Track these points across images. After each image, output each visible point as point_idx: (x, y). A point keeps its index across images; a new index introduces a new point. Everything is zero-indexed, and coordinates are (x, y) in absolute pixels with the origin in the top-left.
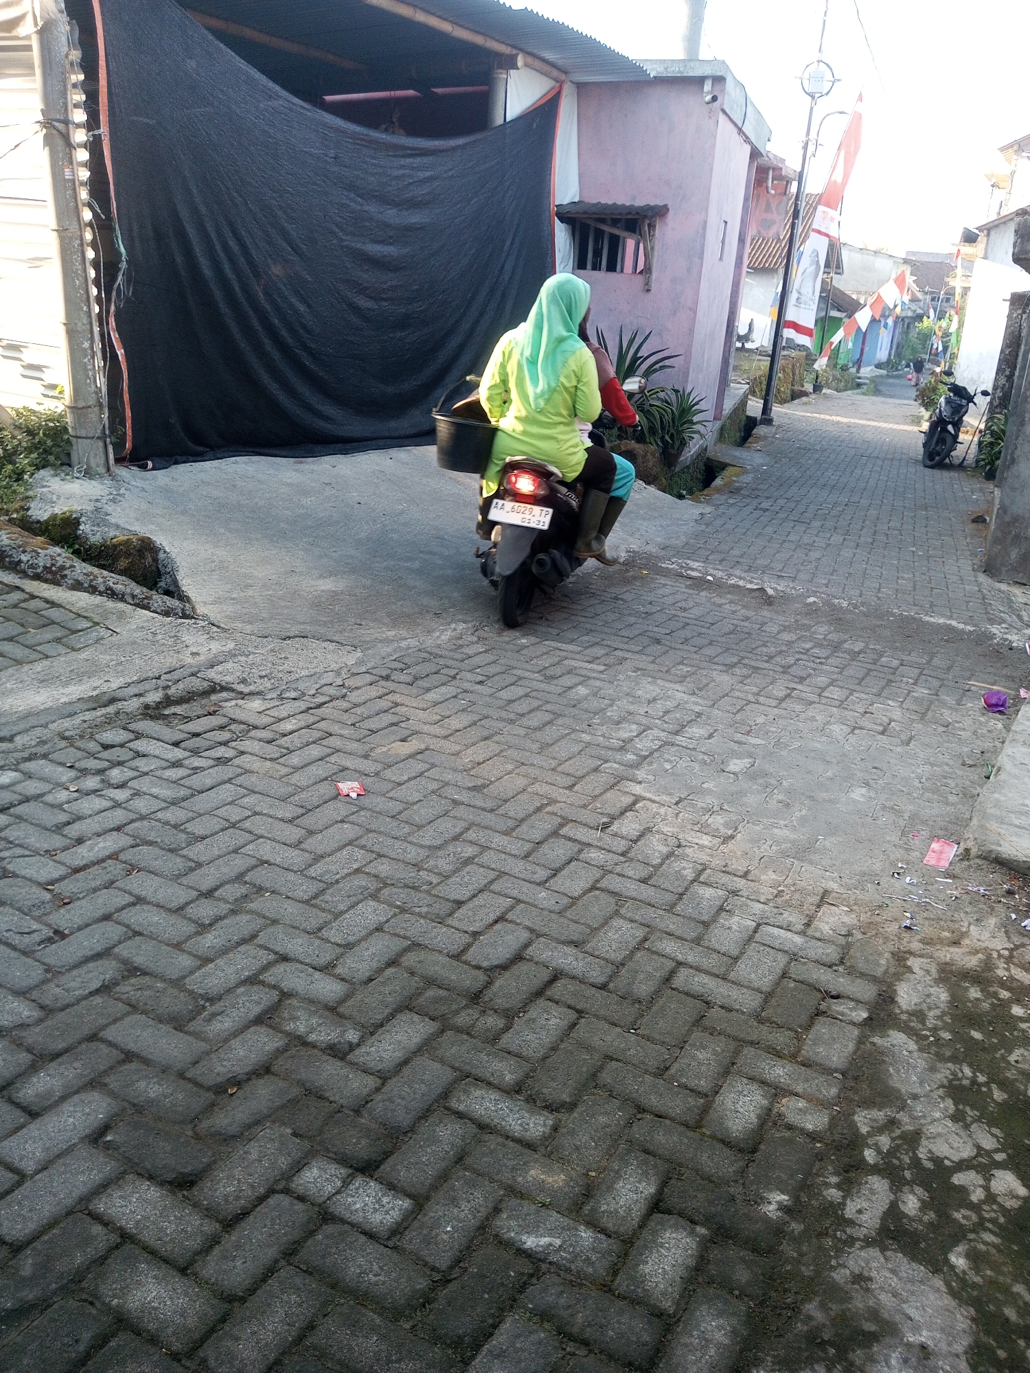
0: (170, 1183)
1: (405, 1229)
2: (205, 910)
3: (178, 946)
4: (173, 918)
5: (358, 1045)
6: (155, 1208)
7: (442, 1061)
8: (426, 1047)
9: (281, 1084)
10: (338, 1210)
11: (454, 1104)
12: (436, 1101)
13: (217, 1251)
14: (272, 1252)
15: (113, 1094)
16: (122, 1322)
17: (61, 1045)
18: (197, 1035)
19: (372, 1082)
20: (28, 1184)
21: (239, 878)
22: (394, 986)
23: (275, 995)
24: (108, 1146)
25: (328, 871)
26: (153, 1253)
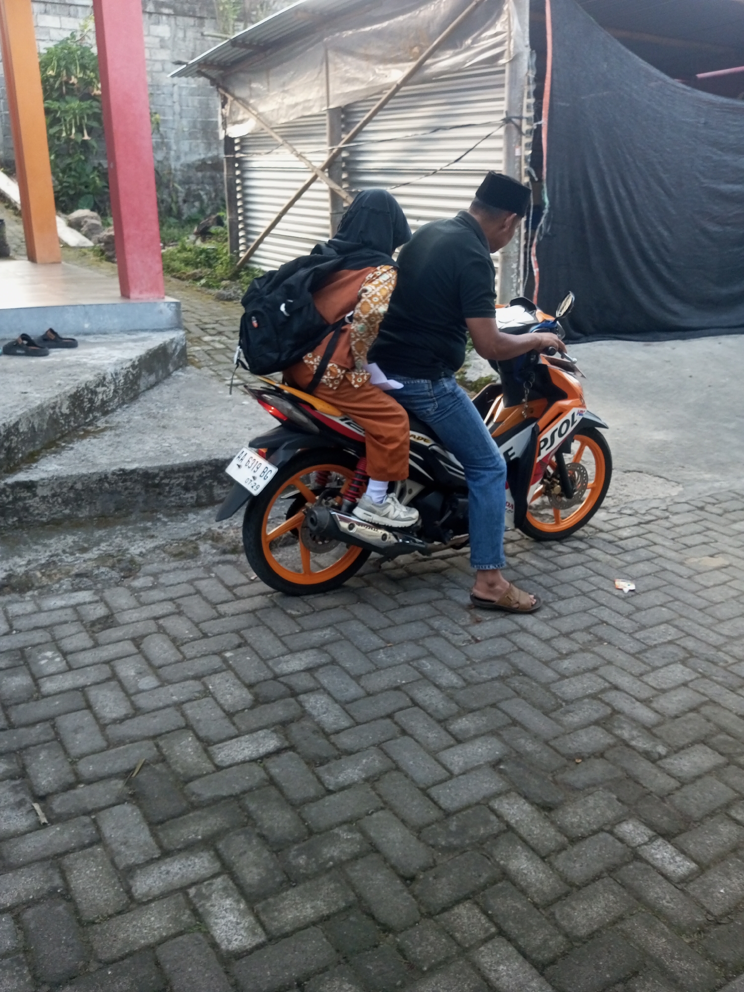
0: (538, 805)
1: (691, 881)
2: (564, 645)
3: (546, 663)
4: (543, 646)
5: (665, 757)
6: (527, 816)
7: (726, 783)
8: (716, 771)
9: (610, 766)
10: (646, 855)
11: (733, 813)
12: (719, 808)
13: (564, 854)
14: (598, 866)
15: (504, 741)
16: (505, 875)
17: (475, 705)
18: (558, 721)
19: (673, 783)
20: (455, 780)
21: (587, 629)
22: (694, 726)
23: (609, 711)
24: (501, 772)
25: (649, 638)
26: (525, 842)
